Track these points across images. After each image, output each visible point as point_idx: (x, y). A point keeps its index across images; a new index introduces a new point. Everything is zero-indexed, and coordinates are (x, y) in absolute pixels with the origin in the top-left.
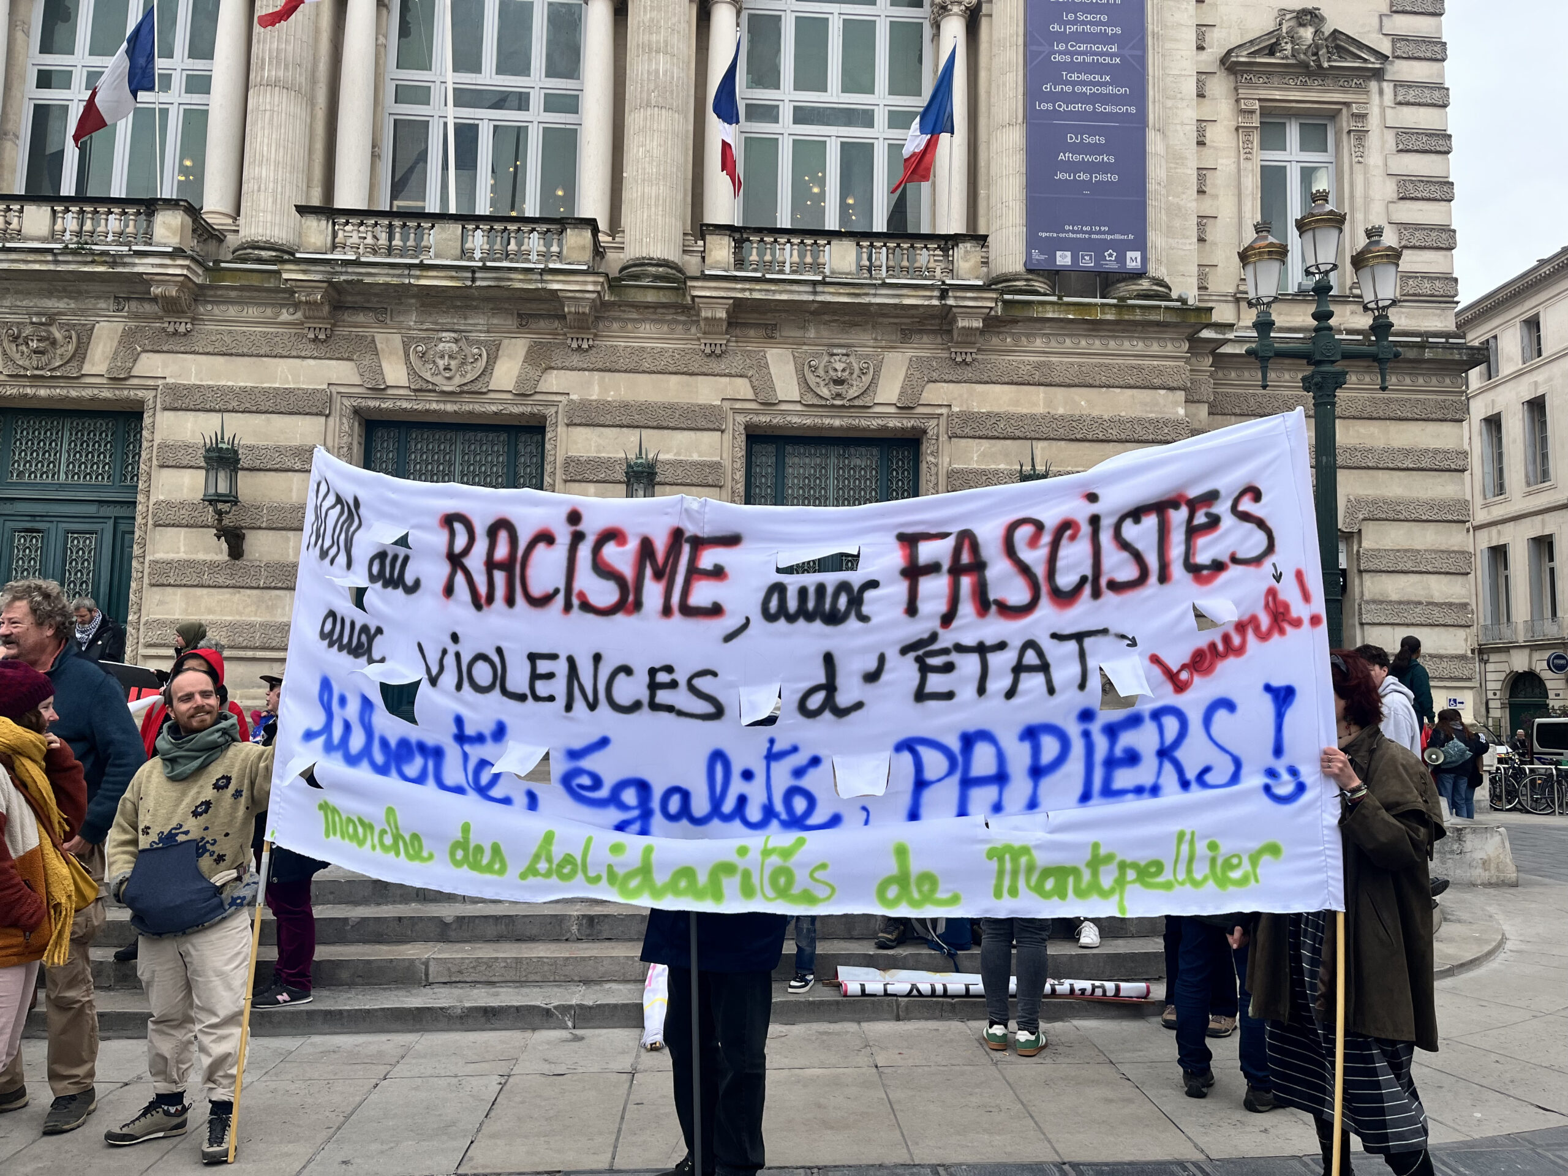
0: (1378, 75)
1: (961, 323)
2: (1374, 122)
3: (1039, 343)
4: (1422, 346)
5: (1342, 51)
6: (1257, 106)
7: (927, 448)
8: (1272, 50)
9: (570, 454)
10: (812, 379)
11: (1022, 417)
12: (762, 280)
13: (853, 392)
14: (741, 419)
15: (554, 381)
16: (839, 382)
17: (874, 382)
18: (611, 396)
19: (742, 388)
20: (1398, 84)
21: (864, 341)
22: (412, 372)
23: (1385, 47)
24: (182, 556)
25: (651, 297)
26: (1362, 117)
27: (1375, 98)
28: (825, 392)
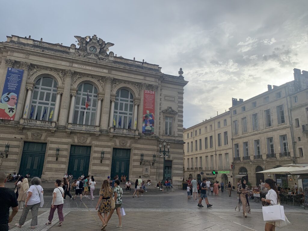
0: (177, 114)
1: (136, 139)
2: (176, 119)
3: (143, 140)
4: (179, 142)
5: (173, 111)
6: (165, 116)
7: (131, 150)
8: (167, 111)
9: (95, 150)
10: (121, 143)
11: (141, 148)
12: (117, 133)
13: (125, 145)
14: (113, 147)
15: (93, 142)
16: (123, 143)
17: (127, 144)
18: (99, 144)
19: (113, 144)
20: (178, 115)
21: (126, 139)
22: (78, 141)
23: (177, 111)
24: (51, 160)
25: (105, 134)
26: (175, 118)
27: (176, 116)
28: (122, 144)
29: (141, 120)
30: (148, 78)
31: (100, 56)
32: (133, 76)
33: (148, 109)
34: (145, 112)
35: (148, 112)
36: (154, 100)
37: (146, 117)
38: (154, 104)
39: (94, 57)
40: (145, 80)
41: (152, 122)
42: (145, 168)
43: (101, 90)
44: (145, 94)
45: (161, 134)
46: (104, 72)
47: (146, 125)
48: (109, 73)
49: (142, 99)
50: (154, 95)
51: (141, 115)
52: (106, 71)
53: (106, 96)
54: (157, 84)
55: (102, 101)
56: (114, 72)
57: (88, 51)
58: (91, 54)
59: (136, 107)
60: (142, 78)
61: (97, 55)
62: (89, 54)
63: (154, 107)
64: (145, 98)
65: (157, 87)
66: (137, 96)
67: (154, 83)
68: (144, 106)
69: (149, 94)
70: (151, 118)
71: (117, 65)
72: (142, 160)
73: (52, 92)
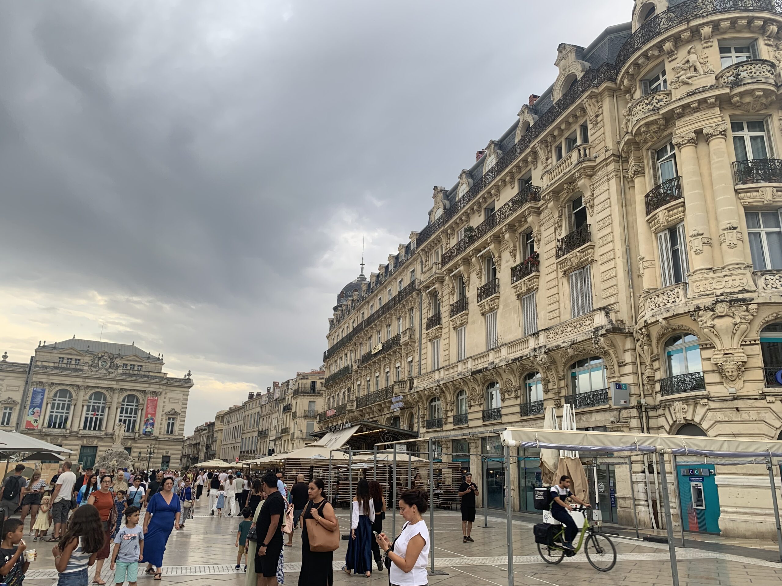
2: (179, 419)
4: (179, 440)
5: (176, 413)
6: (167, 418)
7: (132, 449)
8: (169, 413)
9: (100, 449)
15: (99, 443)
18: (104, 445)
20: (181, 415)
23: (181, 412)
25: (109, 436)
26: (177, 419)
27: (179, 416)
29: (143, 423)
30: (152, 386)
31: (110, 370)
32: (138, 385)
33: (149, 414)
34: (146, 416)
35: (149, 416)
36: (156, 405)
37: (147, 420)
38: (155, 408)
39: (105, 372)
40: (149, 387)
41: (153, 425)
42: (142, 463)
43: (109, 399)
44: (148, 400)
45: (162, 433)
46: (112, 384)
47: (147, 427)
48: (117, 384)
49: (146, 404)
50: (157, 400)
51: (144, 419)
52: (114, 383)
53: (113, 404)
54: (160, 390)
55: (109, 408)
56: (121, 383)
57: (100, 366)
58: (102, 368)
59: (140, 411)
60: (147, 385)
61: (107, 370)
62: (100, 369)
63: (155, 411)
64: (148, 404)
65: (161, 393)
66: (141, 401)
67: (158, 390)
68: (147, 411)
69: (152, 400)
70: (151, 421)
71: (124, 378)
72: (139, 457)
73: (66, 403)
